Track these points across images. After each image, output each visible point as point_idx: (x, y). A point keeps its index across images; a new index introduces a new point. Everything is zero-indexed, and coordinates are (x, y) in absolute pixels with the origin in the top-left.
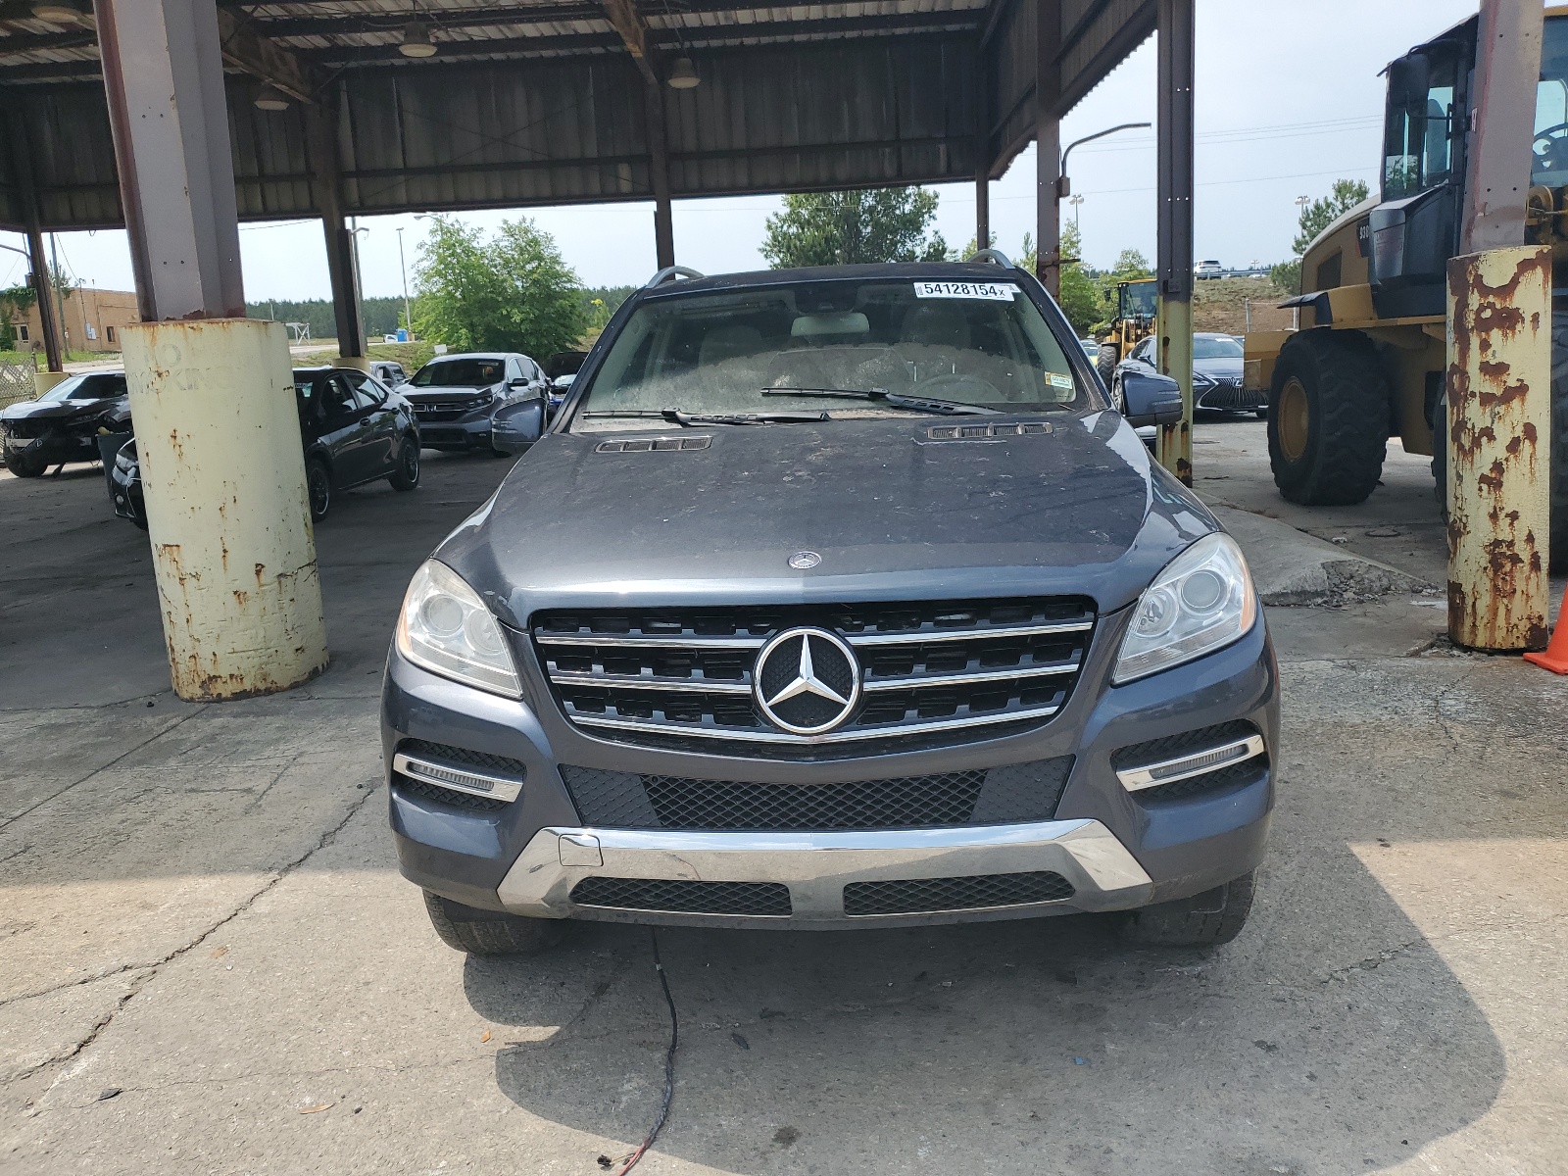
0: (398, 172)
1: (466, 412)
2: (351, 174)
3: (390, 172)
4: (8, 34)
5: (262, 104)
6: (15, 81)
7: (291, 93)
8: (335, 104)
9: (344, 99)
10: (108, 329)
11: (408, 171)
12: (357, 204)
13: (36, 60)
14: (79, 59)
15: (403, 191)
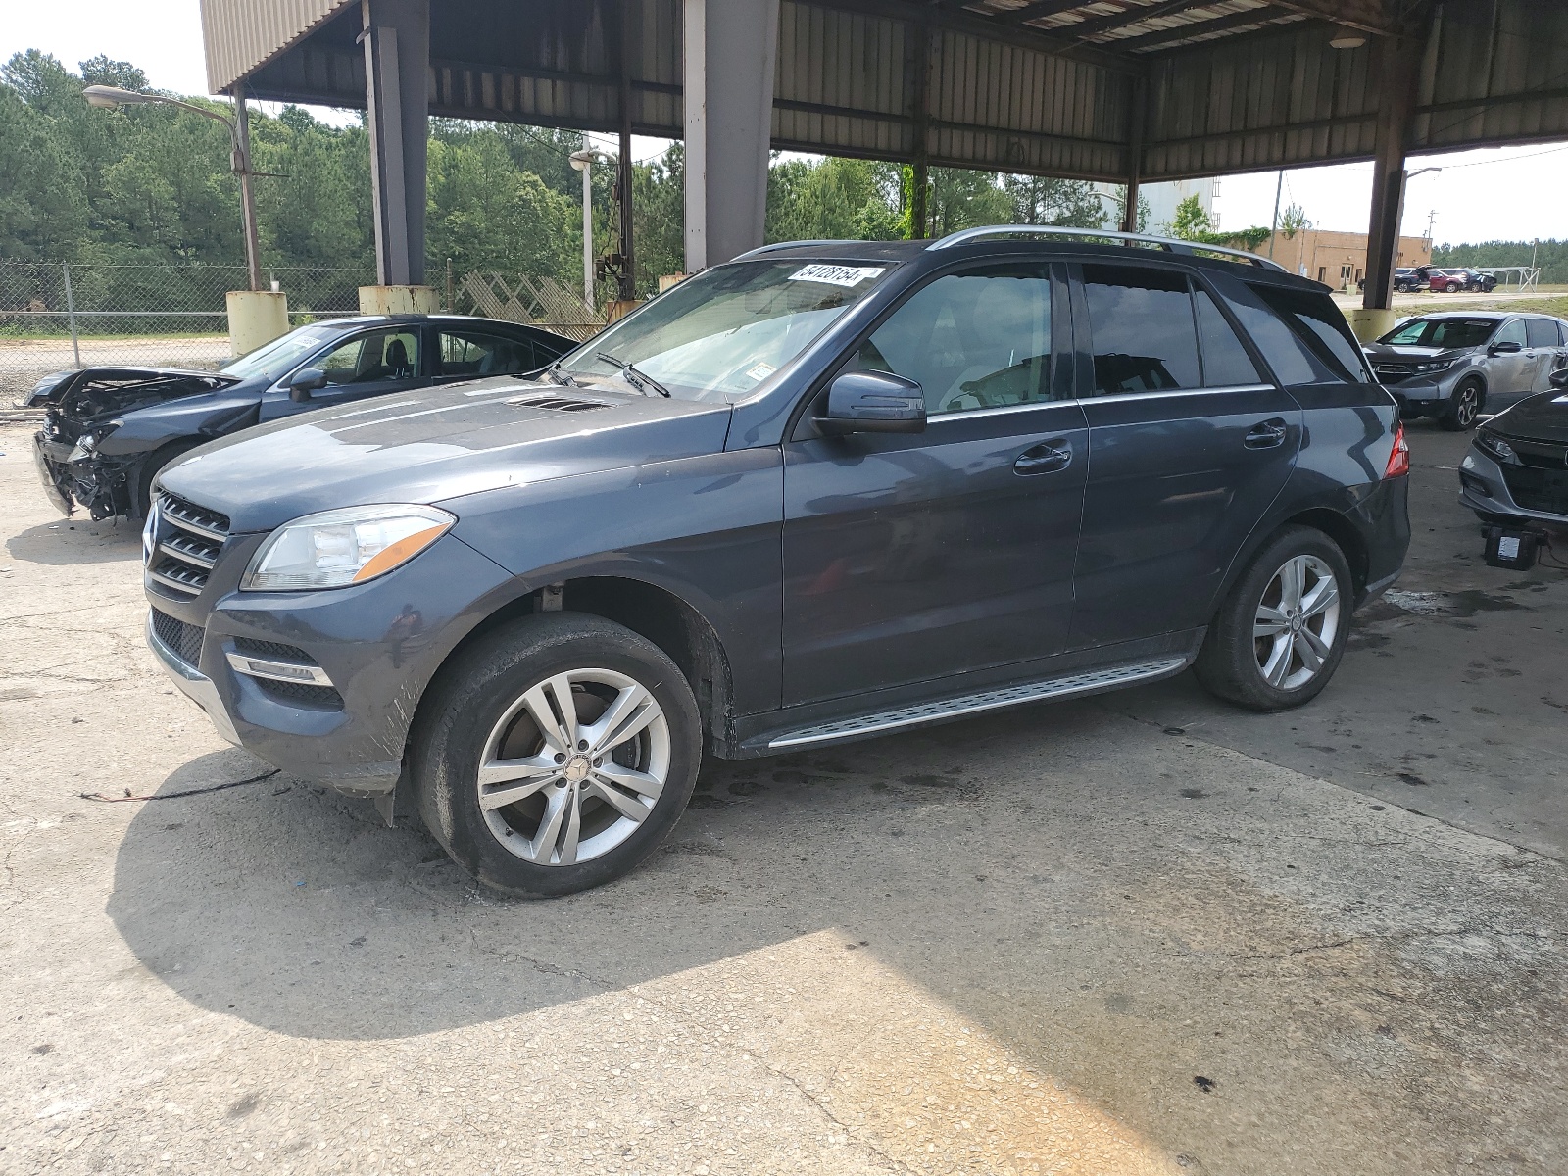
0: (1478, 102)
1: (1411, 376)
2: (1426, 109)
3: (1471, 103)
4: (1123, 10)
5: (1336, 44)
6: (1146, 48)
7: (1363, 28)
8: (1423, 34)
9: (1437, 24)
10: (1321, 269)
11: (1491, 100)
12: (1424, 142)
13: (1155, 29)
14: (1188, 22)
15: (1481, 122)
